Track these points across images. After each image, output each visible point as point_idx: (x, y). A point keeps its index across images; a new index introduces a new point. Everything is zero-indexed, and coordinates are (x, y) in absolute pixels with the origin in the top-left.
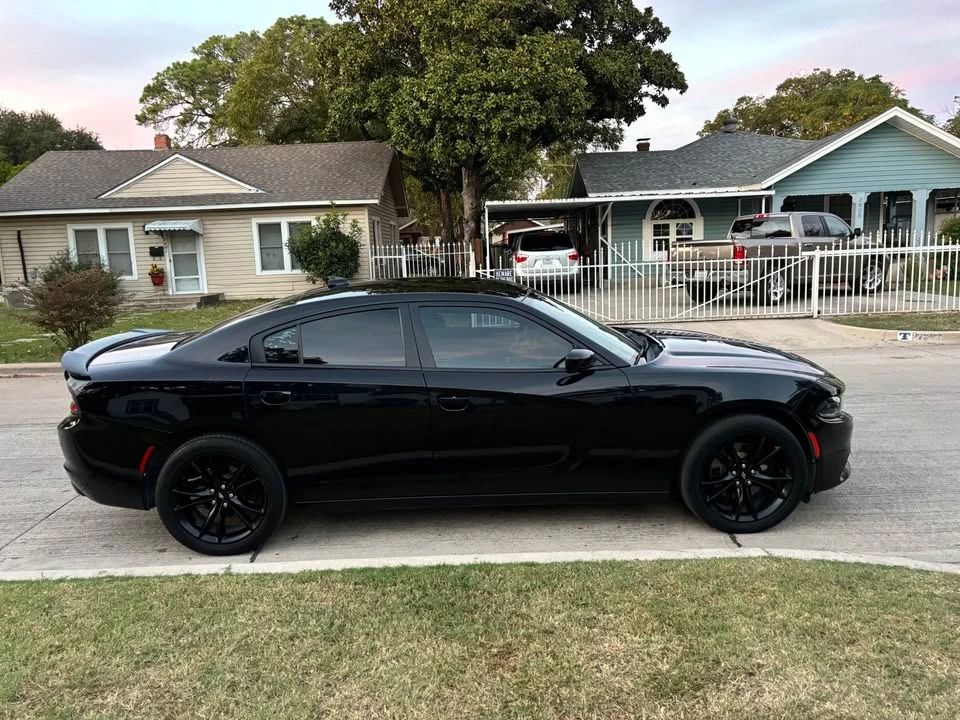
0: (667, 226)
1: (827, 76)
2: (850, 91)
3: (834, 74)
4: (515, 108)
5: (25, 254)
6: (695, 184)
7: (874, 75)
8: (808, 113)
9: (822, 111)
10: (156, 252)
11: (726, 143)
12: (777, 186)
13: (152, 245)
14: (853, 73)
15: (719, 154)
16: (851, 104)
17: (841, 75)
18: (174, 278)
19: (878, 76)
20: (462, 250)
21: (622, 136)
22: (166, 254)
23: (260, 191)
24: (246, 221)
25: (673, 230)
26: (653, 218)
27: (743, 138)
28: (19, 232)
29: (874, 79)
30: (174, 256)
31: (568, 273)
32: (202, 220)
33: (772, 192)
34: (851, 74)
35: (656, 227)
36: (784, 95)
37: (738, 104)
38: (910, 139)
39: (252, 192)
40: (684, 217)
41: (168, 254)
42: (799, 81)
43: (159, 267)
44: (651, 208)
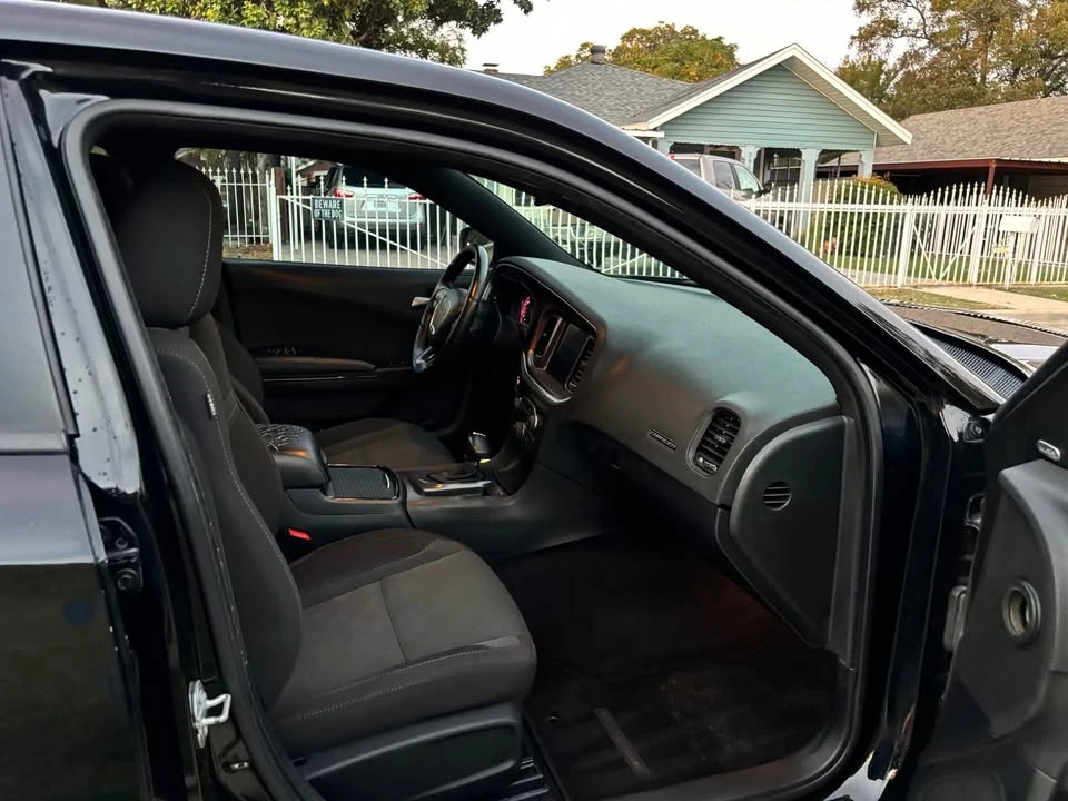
1: (671, 29)
2: (697, 49)
3: (678, 29)
7: (716, 37)
8: (654, 68)
9: (669, 67)
11: (595, 75)
12: (662, 127)
14: (697, 31)
15: (590, 86)
16: (697, 63)
17: (685, 32)
19: (720, 38)
20: (255, 181)
21: (464, 58)
27: (613, 72)
29: (716, 40)
31: (408, 222)
33: (661, 134)
34: (695, 32)
36: (629, 45)
37: (581, 50)
38: (804, 86)
42: (644, 32)
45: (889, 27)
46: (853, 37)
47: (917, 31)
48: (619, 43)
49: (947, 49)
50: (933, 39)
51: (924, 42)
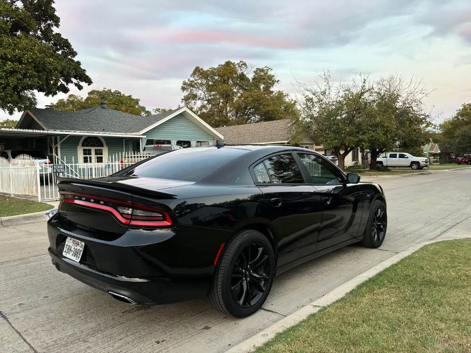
0: (90, 150)
3: (112, 91)
4: (24, 74)
6: (104, 130)
25: (93, 152)
26: (83, 145)
29: (129, 96)
33: (145, 136)
35: (84, 150)
36: (92, 97)
38: (188, 120)
40: (98, 146)
44: (82, 140)
45: (194, 97)
46: (182, 99)
47: (203, 98)
48: (87, 95)
49: (214, 105)
50: (209, 101)
51: (206, 102)
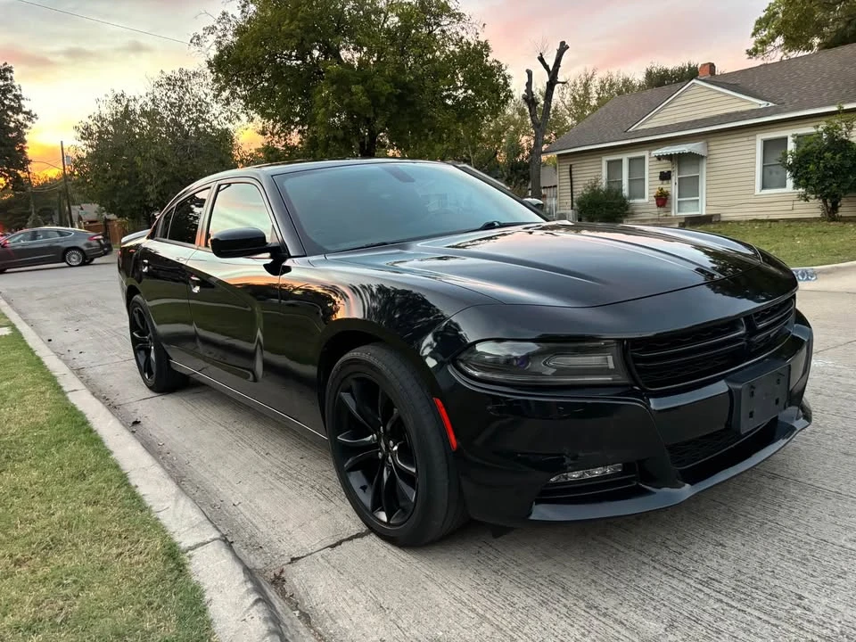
5: (574, 183)
10: (665, 176)
13: (662, 170)
18: (677, 199)
22: (673, 178)
23: (771, 104)
24: (750, 138)
28: (571, 166)
30: (679, 179)
32: (707, 143)
39: (762, 107)
41: (675, 178)
43: (665, 190)
